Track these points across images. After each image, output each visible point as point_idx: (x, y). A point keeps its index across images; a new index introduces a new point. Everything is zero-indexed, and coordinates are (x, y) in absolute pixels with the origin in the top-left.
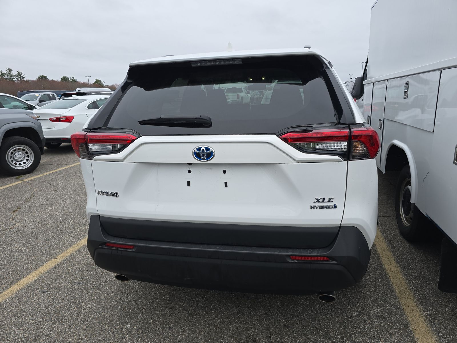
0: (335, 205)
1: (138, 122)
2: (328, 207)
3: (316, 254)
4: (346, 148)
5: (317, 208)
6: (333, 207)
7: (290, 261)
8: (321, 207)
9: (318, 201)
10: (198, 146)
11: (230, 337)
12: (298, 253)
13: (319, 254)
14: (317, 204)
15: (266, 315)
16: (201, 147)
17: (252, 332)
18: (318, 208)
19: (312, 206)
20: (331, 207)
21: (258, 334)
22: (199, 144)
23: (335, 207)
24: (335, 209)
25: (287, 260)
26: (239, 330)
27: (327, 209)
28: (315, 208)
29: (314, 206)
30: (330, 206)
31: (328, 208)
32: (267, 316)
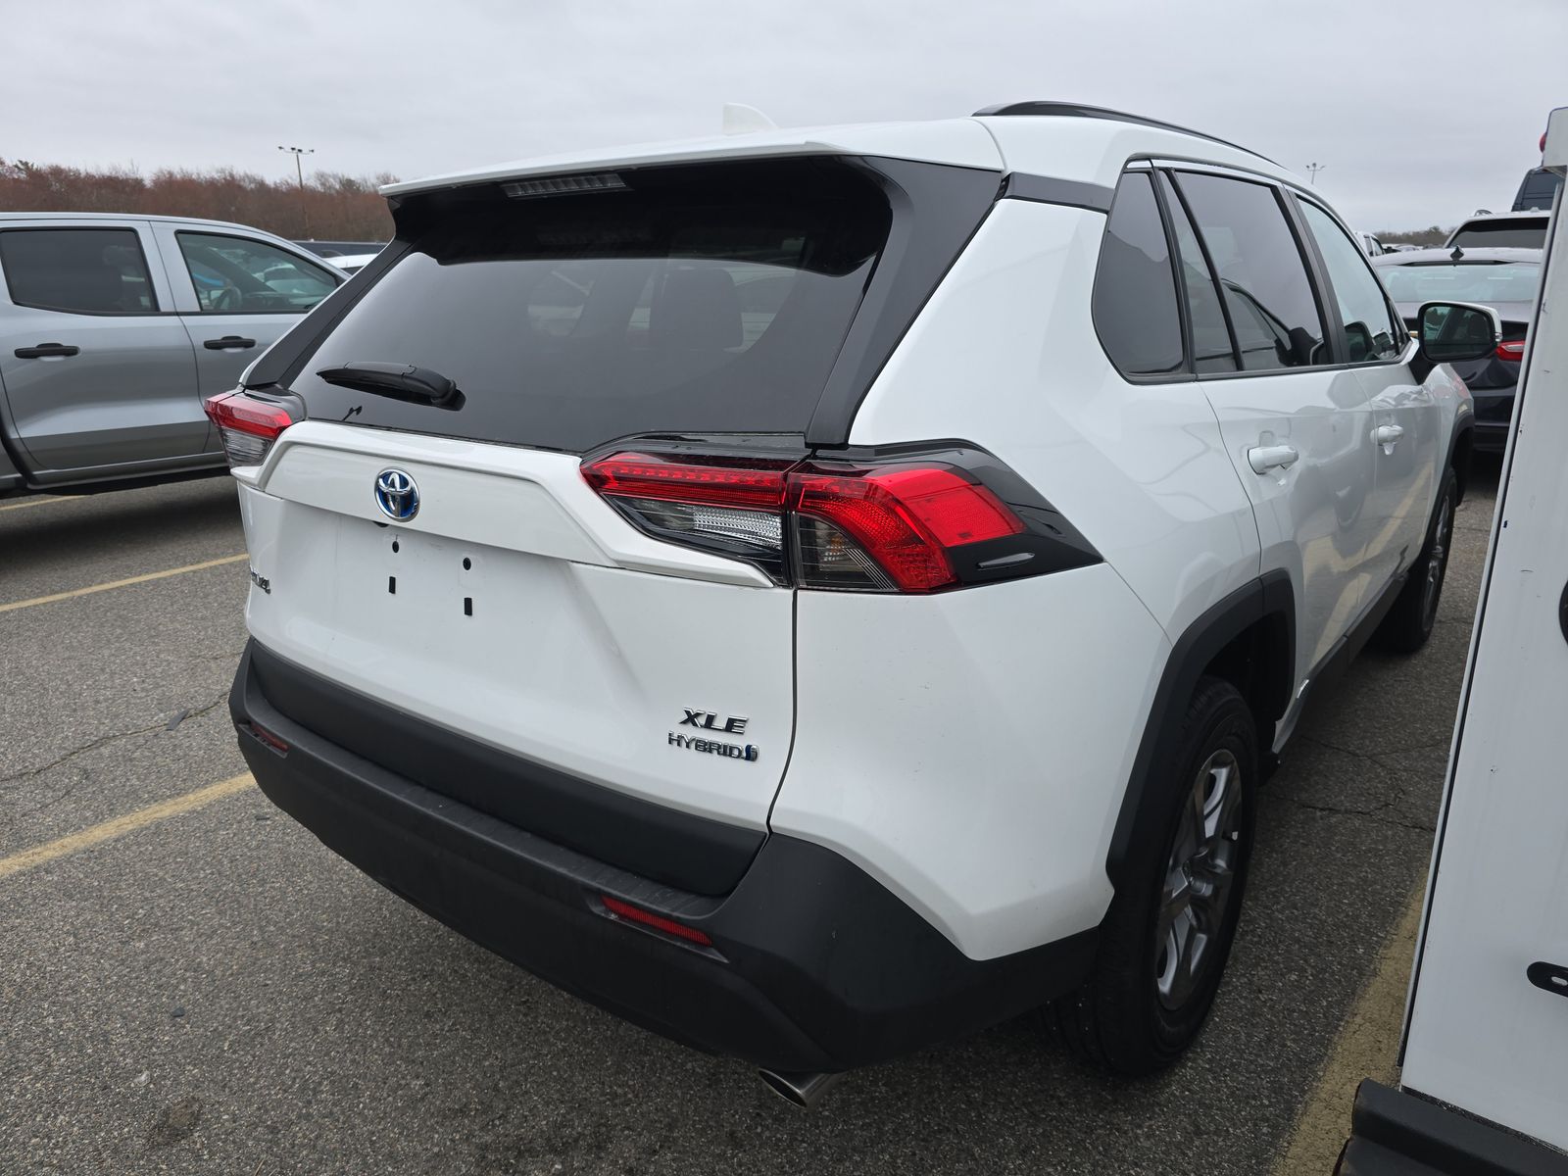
0: (748, 748)
1: (318, 374)
2: (726, 751)
3: (666, 911)
4: (777, 540)
5: (688, 746)
6: (744, 754)
7: (598, 910)
8: (706, 747)
9: (691, 719)
10: (382, 466)
11: (547, 1104)
12: (620, 891)
13: (675, 914)
14: (690, 732)
15: (709, 1079)
16: (391, 473)
17: (618, 1115)
18: (693, 746)
19: (675, 737)
20: (736, 752)
21: (629, 1128)
22: (389, 461)
23: (750, 755)
24: (749, 762)
25: (590, 906)
26: (591, 1094)
27: (723, 757)
28: (684, 744)
29: (680, 738)
30: (732, 748)
31: (725, 754)
32: (710, 1086)
